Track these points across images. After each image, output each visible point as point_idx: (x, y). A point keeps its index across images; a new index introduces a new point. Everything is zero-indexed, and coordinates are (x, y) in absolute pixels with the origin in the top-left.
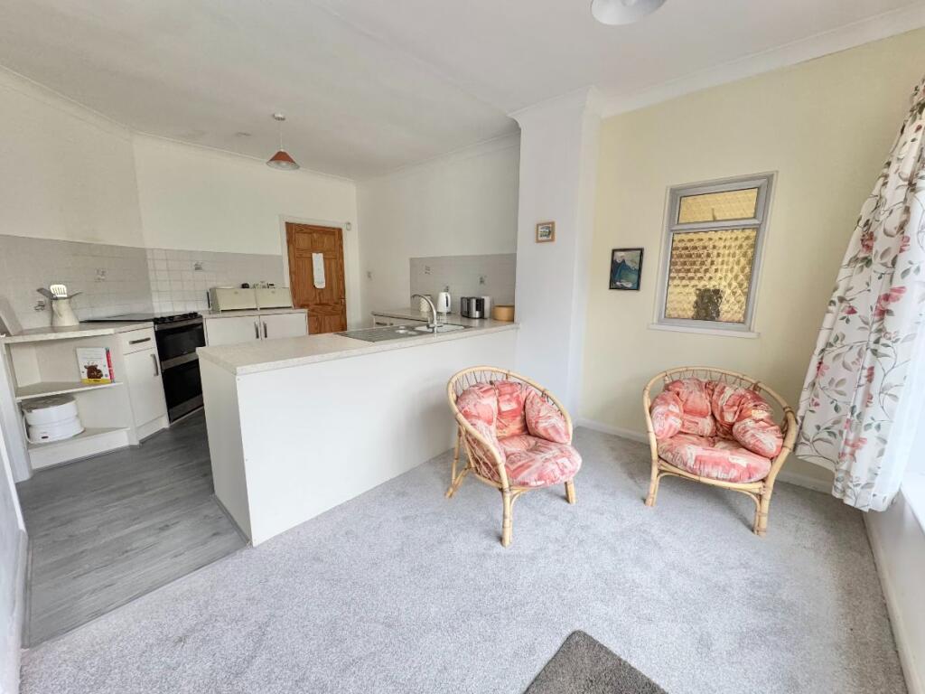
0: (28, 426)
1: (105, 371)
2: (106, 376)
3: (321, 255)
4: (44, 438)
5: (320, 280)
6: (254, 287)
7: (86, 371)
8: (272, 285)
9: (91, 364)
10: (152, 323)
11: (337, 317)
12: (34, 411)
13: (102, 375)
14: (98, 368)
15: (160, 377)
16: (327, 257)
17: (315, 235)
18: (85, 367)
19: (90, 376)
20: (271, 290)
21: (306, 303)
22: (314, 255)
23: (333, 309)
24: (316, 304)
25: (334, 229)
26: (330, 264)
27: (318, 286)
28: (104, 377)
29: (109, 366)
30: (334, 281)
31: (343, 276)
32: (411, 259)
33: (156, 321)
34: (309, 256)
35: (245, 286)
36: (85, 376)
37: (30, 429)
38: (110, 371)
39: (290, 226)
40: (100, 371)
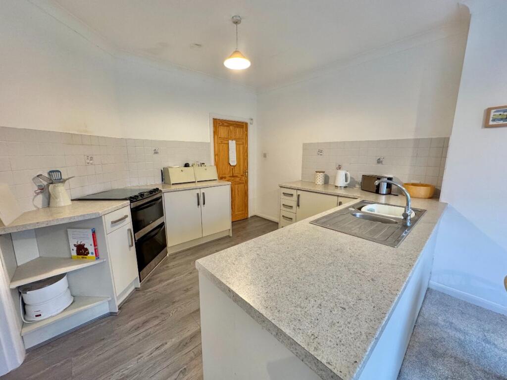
0: (24, 305)
1: (91, 249)
2: (92, 253)
3: (234, 142)
4: (37, 316)
5: (233, 161)
6: (192, 166)
7: (75, 249)
8: (204, 164)
9: (79, 243)
10: (129, 202)
11: (243, 185)
12: (28, 292)
13: (88, 253)
14: (85, 247)
15: (134, 248)
16: (238, 143)
17: (231, 127)
18: (75, 245)
19: (79, 253)
20: (203, 168)
21: (224, 176)
22: (230, 141)
23: (240, 180)
24: (230, 177)
25: (243, 123)
26: (239, 148)
27: (232, 164)
28: (90, 255)
29: (95, 245)
30: (242, 161)
31: (247, 156)
32: (304, 145)
33: (132, 199)
34: (226, 142)
35: (187, 165)
36: (74, 253)
37: (27, 308)
38: (95, 250)
39: (216, 121)
40: (86, 249)
